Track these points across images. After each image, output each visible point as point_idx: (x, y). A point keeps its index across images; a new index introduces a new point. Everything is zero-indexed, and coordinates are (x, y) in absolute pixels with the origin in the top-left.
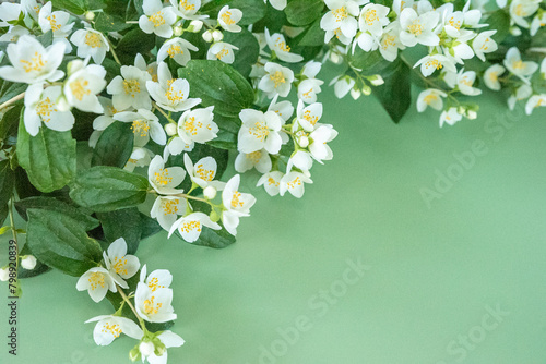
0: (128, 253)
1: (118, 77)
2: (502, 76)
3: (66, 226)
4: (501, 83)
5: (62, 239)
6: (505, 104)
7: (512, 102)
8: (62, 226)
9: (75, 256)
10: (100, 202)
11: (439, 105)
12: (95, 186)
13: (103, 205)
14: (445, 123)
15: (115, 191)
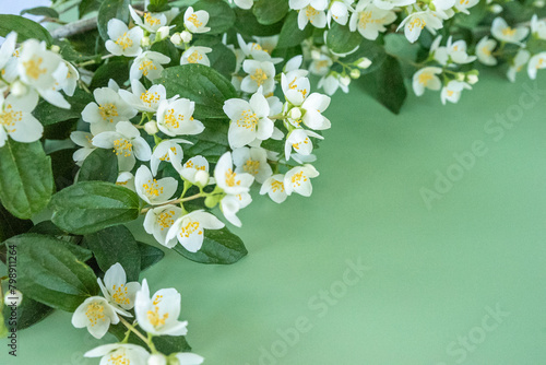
0: (128, 280)
1: (92, 103)
2: (495, 50)
3: (52, 253)
4: (496, 57)
5: (50, 270)
6: (505, 78)
7: (512, 74)
8: (45, 253)
9: (66, 289)
10: (87, 224)
11: (437, 84)
12: (78, 205)
13: (90, 226)
14: (447, 101)
15: (101, 210)
